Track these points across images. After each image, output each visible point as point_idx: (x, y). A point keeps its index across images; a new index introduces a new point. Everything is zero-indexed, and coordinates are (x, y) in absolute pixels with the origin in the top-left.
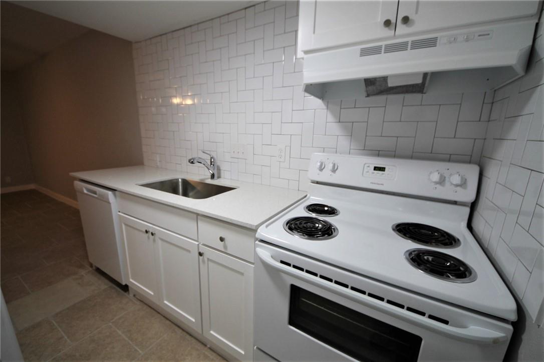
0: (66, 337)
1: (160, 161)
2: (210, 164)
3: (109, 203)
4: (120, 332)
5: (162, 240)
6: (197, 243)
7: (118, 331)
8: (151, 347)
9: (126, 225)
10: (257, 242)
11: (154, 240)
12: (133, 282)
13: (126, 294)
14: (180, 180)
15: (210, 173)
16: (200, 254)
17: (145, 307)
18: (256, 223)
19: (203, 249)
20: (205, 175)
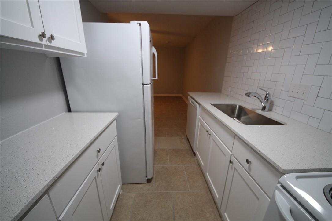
0: (169, 160)
1: (230, 92)
2: (264, 98)
3: (197, 110)
4: (185, 173)
5: (213, 140)
6: (231, 153)
7: (185, 171)
8: (193, 191)
9: (201, 124)
10: (279, 186)
11: (210, 138)
12: (197, 152)
13: (194, 156)
14: (238, 106)
15: (262, 105)
16: (231, 162)
17: (199, 169)
18: (285, 168)
19: (233, 159)
20: (258, 106)
